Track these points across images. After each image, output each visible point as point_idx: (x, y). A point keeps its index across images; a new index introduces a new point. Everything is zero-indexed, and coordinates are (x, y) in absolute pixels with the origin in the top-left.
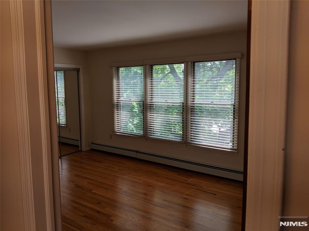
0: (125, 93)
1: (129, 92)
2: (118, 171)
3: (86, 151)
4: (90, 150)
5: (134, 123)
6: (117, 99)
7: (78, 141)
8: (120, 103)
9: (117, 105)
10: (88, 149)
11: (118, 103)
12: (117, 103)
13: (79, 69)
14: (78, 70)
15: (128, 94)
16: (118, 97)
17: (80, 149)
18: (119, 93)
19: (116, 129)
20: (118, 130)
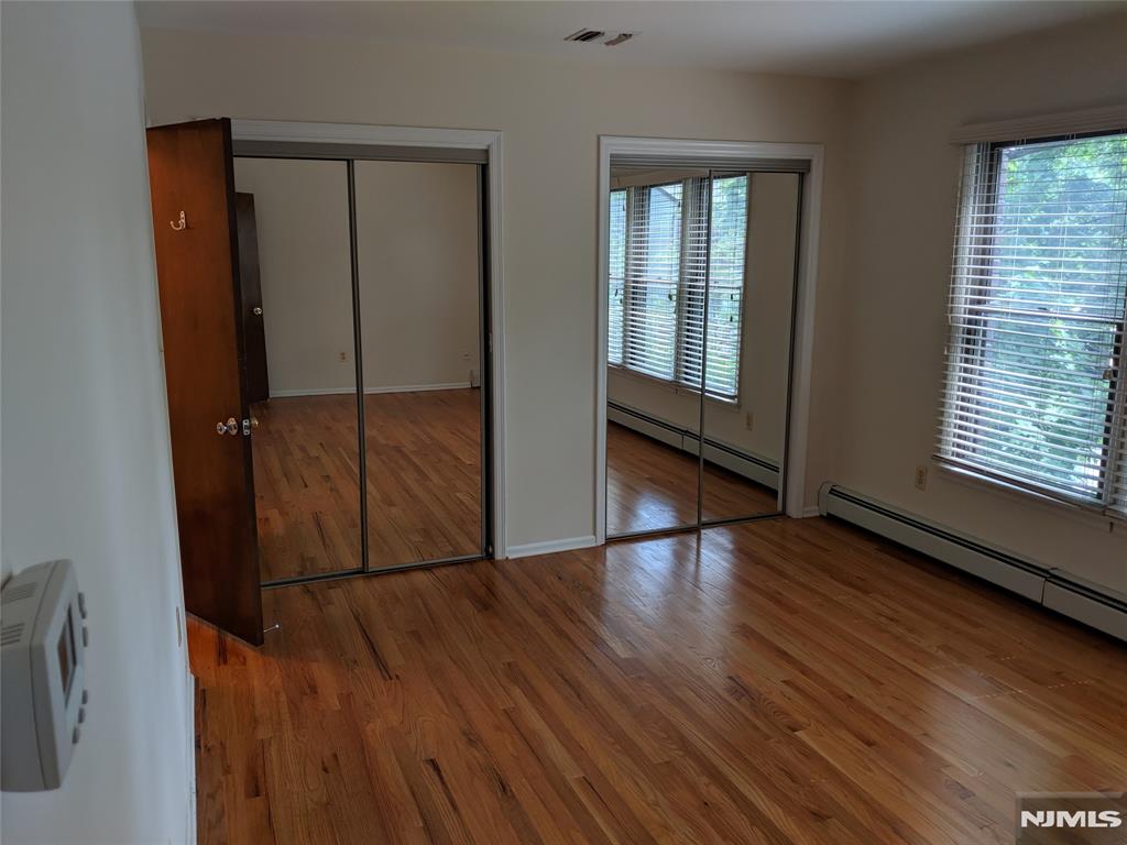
0: (1017, 272)
1: (1037, 268)
2: (941, 653)
3: (804, 522)
4: (821, 516)
5: (1047, 420)
6: (973, 302)
7: (776, 470)
8: (985, 324)
9: (969, 332)
10: (813, 511)
11: (976, 322)
12: (970, 322)
13: (808, 163)
14: (801, 170)
15: (1032, 279)
16: (980, 293)
17: (780, 508)
18: (988, 272)
19: (950, 449)
20: (958, 455)
